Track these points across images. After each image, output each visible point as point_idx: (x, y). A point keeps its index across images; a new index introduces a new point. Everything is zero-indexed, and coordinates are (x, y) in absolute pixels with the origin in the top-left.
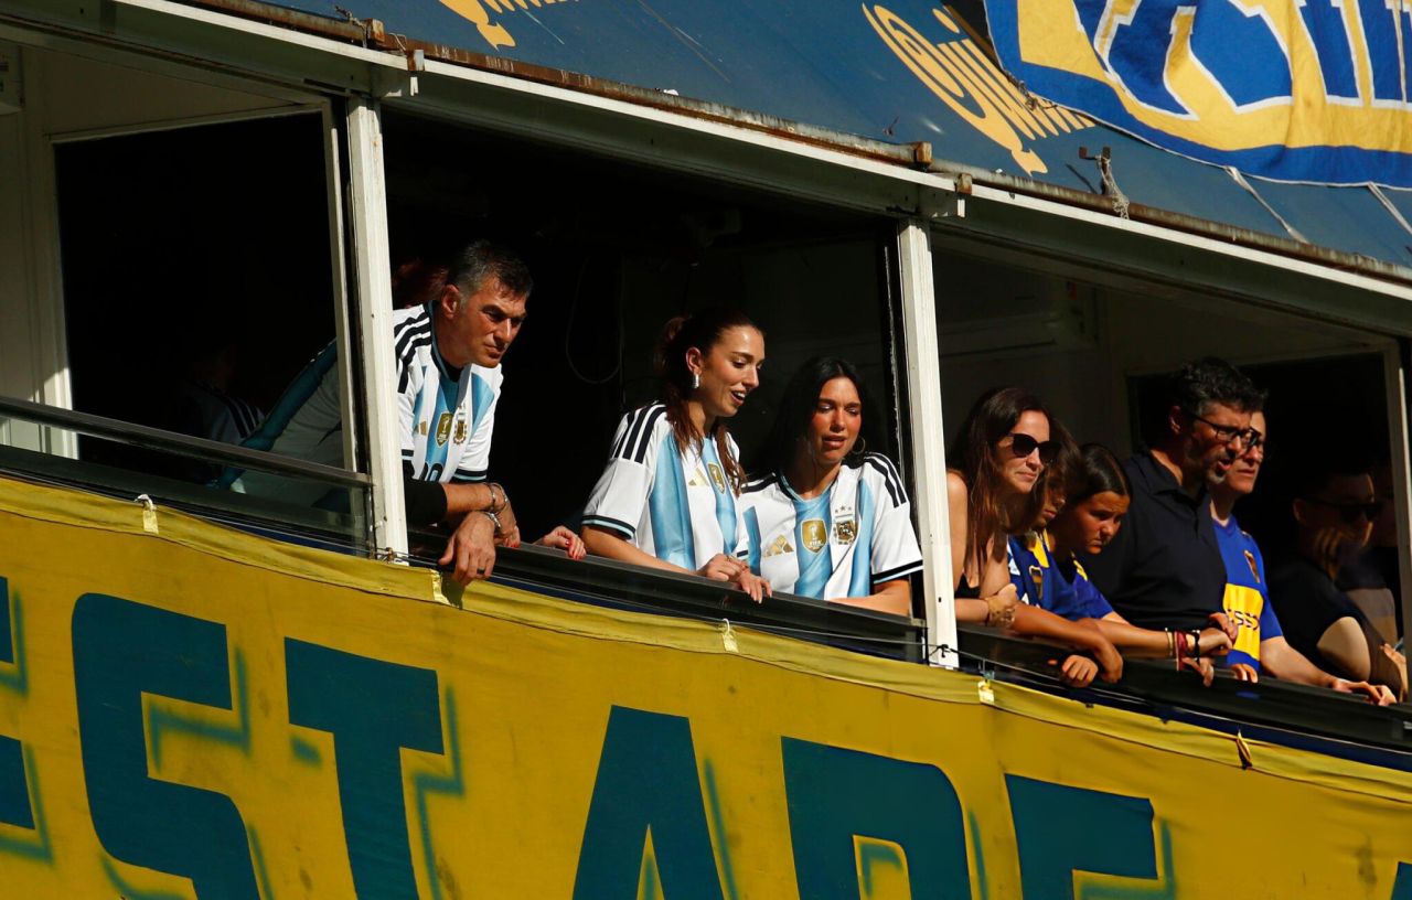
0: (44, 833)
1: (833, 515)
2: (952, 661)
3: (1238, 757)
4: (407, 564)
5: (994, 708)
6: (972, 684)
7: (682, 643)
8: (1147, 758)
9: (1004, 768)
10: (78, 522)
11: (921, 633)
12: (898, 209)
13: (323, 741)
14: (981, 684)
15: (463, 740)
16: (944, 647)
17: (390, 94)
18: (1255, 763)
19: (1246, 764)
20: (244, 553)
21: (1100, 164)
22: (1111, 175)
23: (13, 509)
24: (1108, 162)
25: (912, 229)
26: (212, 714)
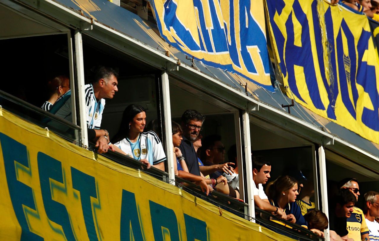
0: (38, 212)
1: (141, 147)
2: (174, 183)
3: (219, 213)
4: (88, 150)
5: (182, 196)
6: (178, 190)
7: (133, 174)
8: (205, 211)
9: (183, 212)
10: (37, 133)
11: (167, 176)
12: (163, 68)
13: (78, 193)
14: (179, 190)
15: (100, 196)
16: (172, 180)
17: (85, 29)
18: (223, 215)
19: (221, 215)
20: (63, 144)
21: (192, 60)
22: (195, 63)
23: (26, 129)
24: (193, 60)
25: (165, 73)
26: (60, 184)
